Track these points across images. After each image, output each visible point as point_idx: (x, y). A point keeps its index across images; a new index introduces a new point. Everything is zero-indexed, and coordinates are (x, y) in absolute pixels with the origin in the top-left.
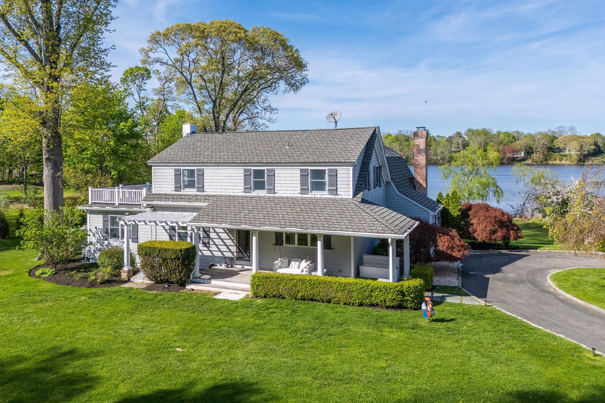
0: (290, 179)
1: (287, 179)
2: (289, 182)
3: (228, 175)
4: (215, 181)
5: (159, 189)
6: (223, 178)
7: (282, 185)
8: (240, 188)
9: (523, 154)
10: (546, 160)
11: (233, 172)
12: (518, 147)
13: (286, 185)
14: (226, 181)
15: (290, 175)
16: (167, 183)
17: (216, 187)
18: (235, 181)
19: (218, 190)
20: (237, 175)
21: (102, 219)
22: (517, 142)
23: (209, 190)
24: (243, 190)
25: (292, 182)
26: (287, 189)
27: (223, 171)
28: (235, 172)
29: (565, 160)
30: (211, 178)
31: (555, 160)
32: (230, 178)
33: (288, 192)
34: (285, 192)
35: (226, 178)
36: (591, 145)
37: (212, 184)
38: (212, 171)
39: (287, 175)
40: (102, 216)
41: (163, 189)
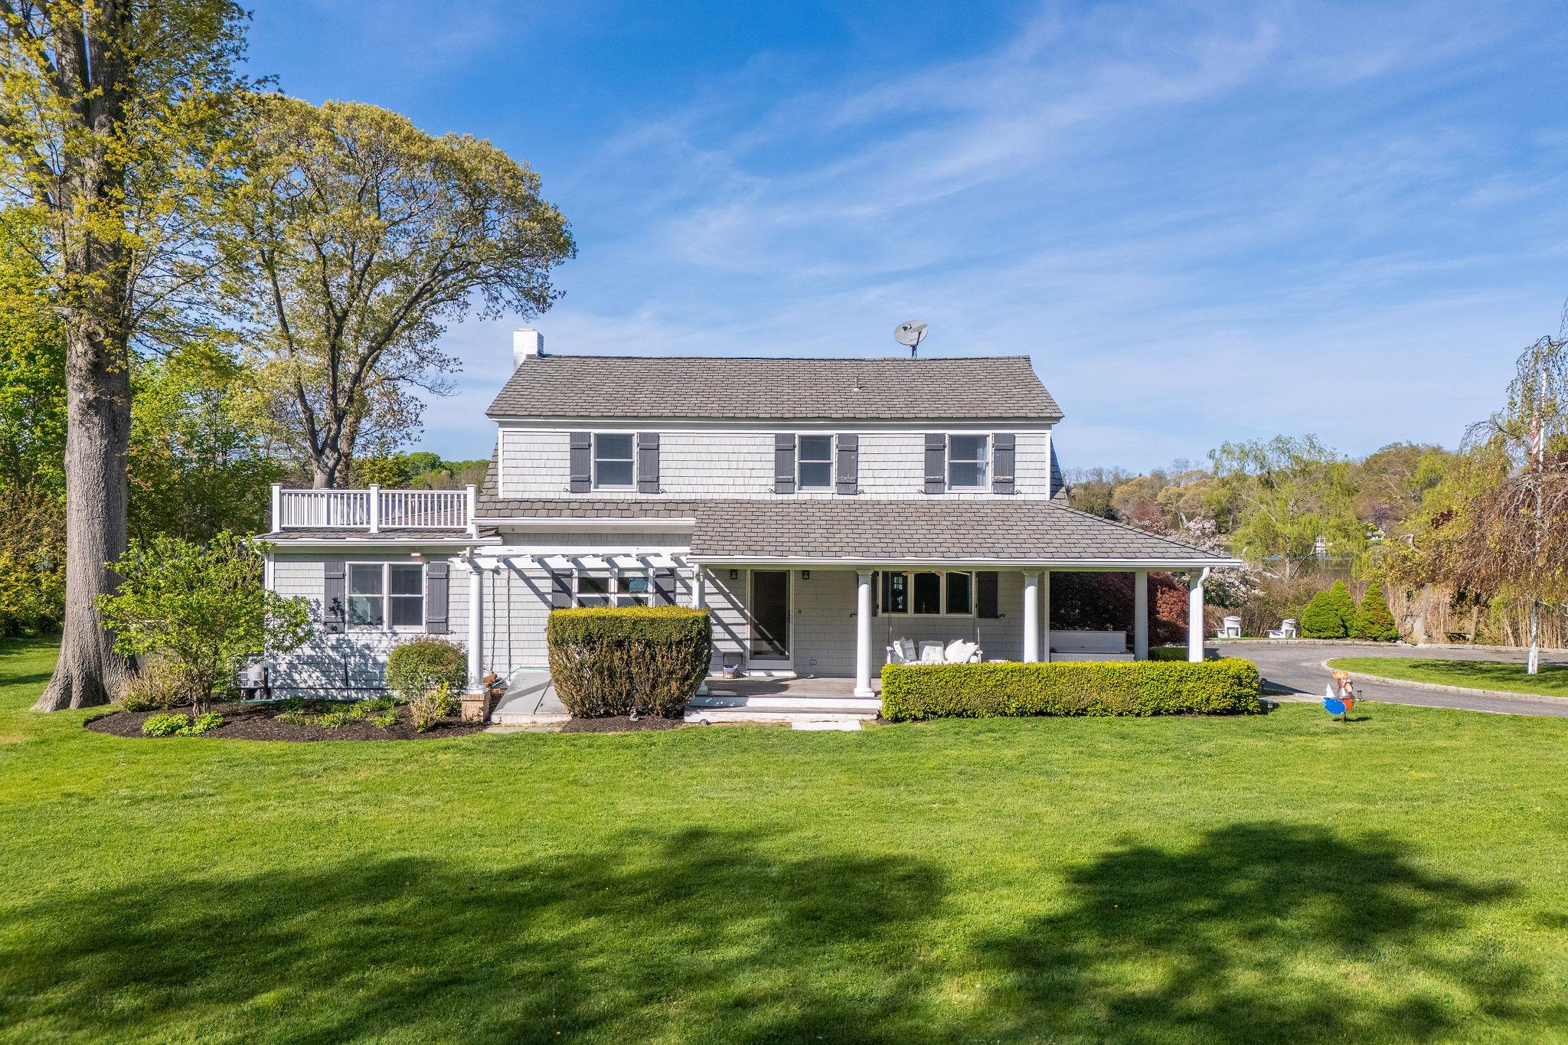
0: (899, 458)
1: (891, 458)
2: (895, 465)
3: (730, 449)
4: (690, 465)
5: (521, 487)
6: (716, 457)
7: (876, 474)
8: (764, 481)
11: (744, 441)
13: (886, 474)
14: (725, 465)
15: (897, 449)
16: (544, 471)
17: (694, 481)
18: (750, 465)
19: (700, 489)
20: (754, 449)
21: (322, 573)
23: (673, 489)
24: (773, 488)
25: (902, 466)
26: (890, 481)
27: (717, 441)
28: (751, 441)
30: (681, 457)
32: (735, 457)
33: (891, 489)
34: (884, 489)
35: (725, 457)
37: (683, 473)
38: (683, 440)
39: (889, 450)
40: (321, 565)
41: (534, 487)
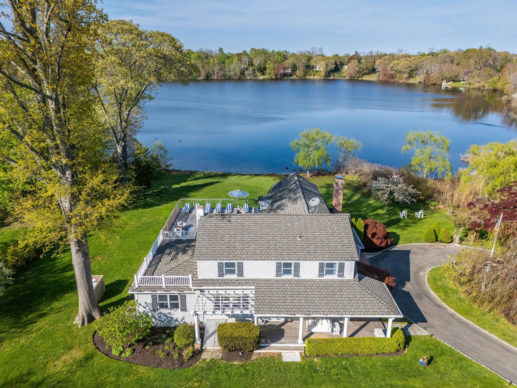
0: (311, 268)
1: (309, 268)
2: (310, 270)
3: (263, 266)
4: (252, 270)
5: (204, 276)
6: (259, 268)
7: (305, 272)
8: (273, 274)
9: (290, 71)
10: (305, 75)
11: (267, 264)
12: (287, 65)
13: (307, 272)
14: (262, 270)
15: (311, 266)
16: (211, 272)
17: (253, 274)
18: (269, 270)
20: (270, 266)
21: (150, 295)
22: (286, 61)
23: (247, 276)
24: (275, 276)
25: (312, 270)
26: (308, 274)
29: (317, 76)
30: (249, 268)
31: (311, 75)
32: (265, 268)
33: (309, 276)
34: (307, 276)
35: (262, 268)
36: (333, 65)
37: (250, 272)
38: (250, 264)
39: (309, 266)
41: (208, 275)
